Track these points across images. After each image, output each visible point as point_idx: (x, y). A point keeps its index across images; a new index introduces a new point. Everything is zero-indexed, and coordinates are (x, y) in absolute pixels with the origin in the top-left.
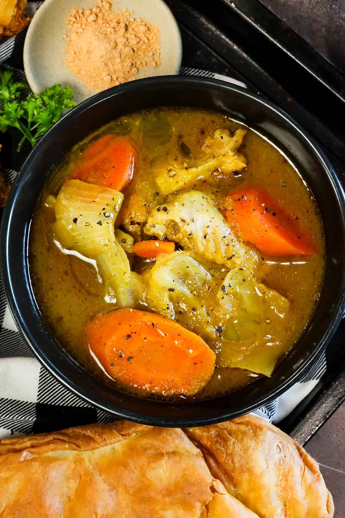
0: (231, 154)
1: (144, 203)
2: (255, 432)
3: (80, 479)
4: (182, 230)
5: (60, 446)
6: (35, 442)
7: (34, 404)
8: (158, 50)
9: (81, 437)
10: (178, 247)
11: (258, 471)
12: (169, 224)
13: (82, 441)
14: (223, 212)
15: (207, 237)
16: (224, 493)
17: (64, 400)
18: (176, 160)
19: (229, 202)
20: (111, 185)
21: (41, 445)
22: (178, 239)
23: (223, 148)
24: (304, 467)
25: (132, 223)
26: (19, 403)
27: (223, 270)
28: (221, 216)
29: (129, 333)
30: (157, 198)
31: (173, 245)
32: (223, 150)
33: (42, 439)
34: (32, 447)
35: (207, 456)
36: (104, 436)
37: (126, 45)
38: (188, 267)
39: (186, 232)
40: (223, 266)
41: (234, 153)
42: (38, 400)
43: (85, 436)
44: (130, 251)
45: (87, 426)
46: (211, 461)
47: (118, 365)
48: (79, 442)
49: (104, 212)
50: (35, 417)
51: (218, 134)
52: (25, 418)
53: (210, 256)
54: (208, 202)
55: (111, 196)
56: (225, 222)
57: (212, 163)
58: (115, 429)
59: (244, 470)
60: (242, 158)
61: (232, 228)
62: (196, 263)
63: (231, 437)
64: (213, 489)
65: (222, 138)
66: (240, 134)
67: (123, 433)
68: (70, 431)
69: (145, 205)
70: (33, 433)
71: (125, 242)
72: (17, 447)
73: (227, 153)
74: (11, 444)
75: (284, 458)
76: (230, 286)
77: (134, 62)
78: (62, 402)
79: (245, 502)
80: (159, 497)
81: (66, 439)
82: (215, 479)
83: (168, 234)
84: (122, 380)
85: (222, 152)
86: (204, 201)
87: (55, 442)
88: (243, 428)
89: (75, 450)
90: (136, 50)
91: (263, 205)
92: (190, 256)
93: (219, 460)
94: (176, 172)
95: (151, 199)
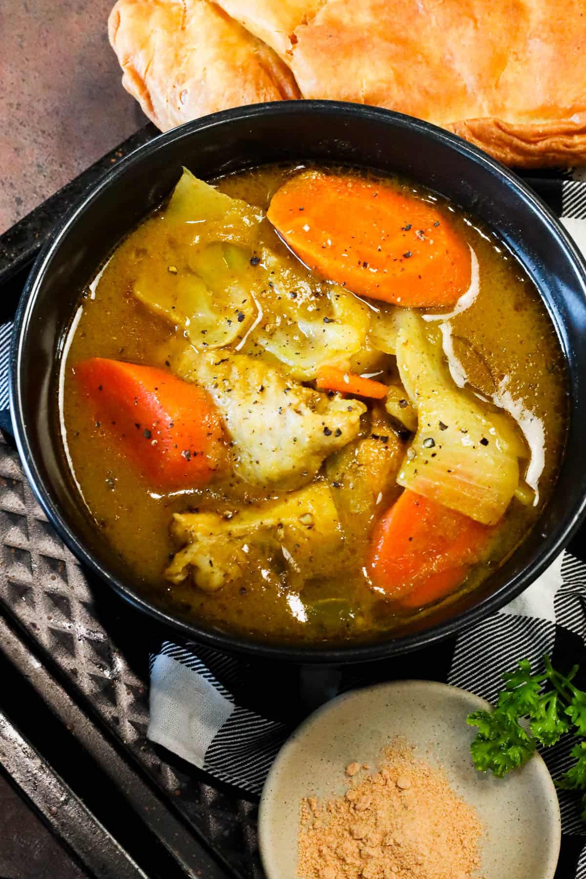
0: (199, 535)
1: (362, 468)
4: (301, 399)
8: (305, 830)
10: (309, 384)
11: (221, 65)
13: (493, 134)
14: (225, 439)
15: (260, 388)
16: (277, 33)
19: (213, 455)
23: (212, 546)
25: (385, 440)
28: (230, 426)
29: (406, 261)
30: (337, 478)
32: (212, 543)
37: (364, 841)
38: (297, 354)
39: (295, 394)
40: (238, 353)
41: (194, 535)
44: (393, 389)
47: (428, 223)
48: (496, 131)
49: (434, 450)
51: (217, 578)
53: (258, 364)
54: (250, 456)
55: (420, 478)
56: (225, 417)
60: (178, 530)
61: (213, 406)
64: (294, 39)
65: (212, 564)
69: (360, 465)
71: (401, 402)
73: (204, 536)
76: (229, 321)
77: (352, 811)
79: (247, 35)
80: (376, 39)
85: (213, 540)
86: (257, 452)
90: (346, 834)
91: (154, 442)
94: (301, 522)
95: (348, 477)
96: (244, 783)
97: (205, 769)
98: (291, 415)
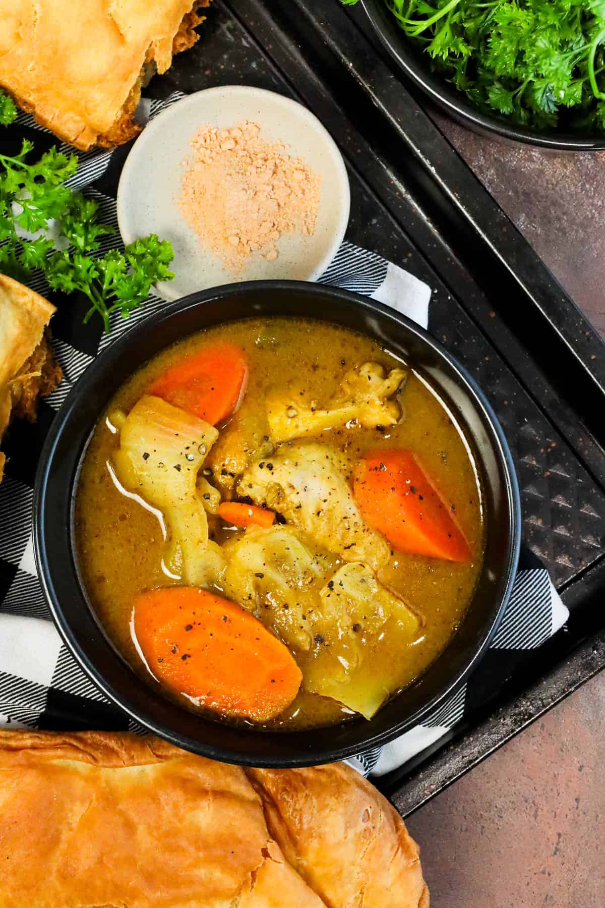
0: (378, 402)
1: (245, 449)
2: (338, 786)
3: (90, 804)
4: (288, 499)
5: (71, 754)
6: (37, 741)
7: (45, 689)
8: (314, 211)
9: (102, 748)
10: (280, 519)
12: (272, 487)
13: (101, 753)
14: (350, 480)
15: (320, 514)
16: (280, 861)
18: (301, 394)
19: (362, 469)
20: (203, 416)
21: (45, 748)
22: (282, 509)
23: (368, 392)
24: (397, 846)
25: (224, 472)
27: (338, 562)
29: (191, 623)
30: (265, 444)
31: (272, 516)
32: (368, 395)
33: (48, 740)
34: (34, 748)
35: (268, 807)
36: (133, 753)
37: (269, 197)
38: (288, 549)
39: (293, 503)
40: (338, 556)
41: (382, 403)
42: (52, 683)
43: (106, 747)
44: (214, 511)
45: (113, 733)
46: (272, 814)
47: (168, 661)
48: (98, 755)
49: (187, 452)
50: (45, 707)
51: (366, 369)
52: (31, 706)
53: (320, 539)
54: (332, 464)
55: (200, 432)
56: (350, 497)
57: (349, 410)
58: (149, 746)
59: (314, 835)
60: (394, 411)
61: (360, 507)
62: (299, 545)
63: (304, 788)
64: (265, 853)
65: (369, 378)
66: (396, 376)
67: (159, 753)
68: (88, 736)
69: (246, 451)
70: (37, 727)
71: (208, 498)
72: (13, 743)
73: (373, 401)
74: (6, 738)
75: (372, 829)
76: (341, 584)
77: (276, 223)
80: (191, 849)
81: (81, 746)
82: (271, 840)
83: (268, 500)
84: (170, 681)
85: (366, 397)
86: (327, 463)
87: (66, 748)
88: (323, 778)
89: (91, 763)
90: (282, 204)
91: (408, 482)
92: (293, 534)
93: (282, 815)
94: (297, 411)
95: (256, 443)
96: (358, 252)
97: (387, 262)
98: (299, 486)
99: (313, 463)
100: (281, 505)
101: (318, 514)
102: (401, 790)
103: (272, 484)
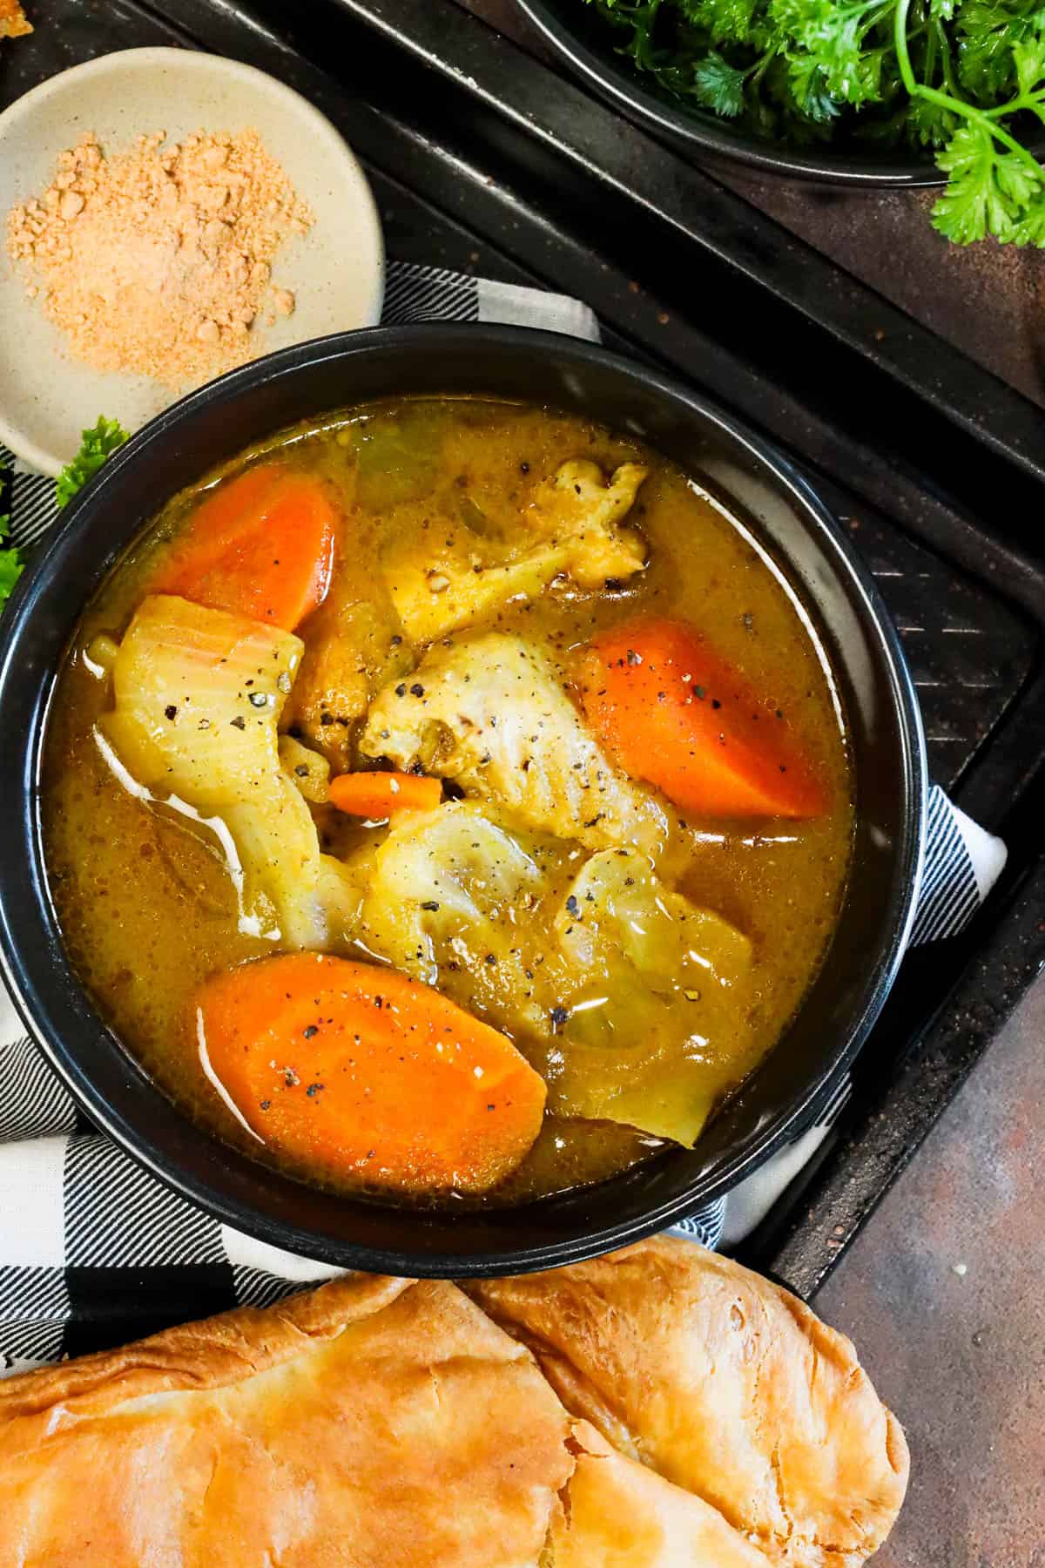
0: (602, 534)
1: (359, 667)
2: (665, 1281)
3: (215, 1465)
4: (464, 746)
5: (147, 1382)
6: (76, 1379)
7: (58, 1273)
9: (201, 1352)
10: (452, 790)
11: (687, 1382)
12: (428, 730)
13: (203, 1362)
14: (575, 693)
15: (530, 766)
16: (603, 1453)
17: (138, 1251)
18: (449, 544)
19: (593, 666)
20: (268, 615)
21: (96, 1386)
22: (453, 769)
23: (580, 517)
24: (812, 1357)
25: (326, 720)
26: (18, 1273)
27: (574, 855)
28: (570, 708)
30: (397, 650)
31: (438, 787)
32: (581, 523)
33: (96, 1372)
34: (75, 1393)
35: (546, 1360)
36: (263, 1343)
38: (477, 845)
39: (473, 753)
40: (573, 843)
41: (609, 534)
42: (67, 1258)
43: (210, 1347)
44: (320, 798)
45: (212, 1319)
46: (559, 1371)
48: (200, 1367)
49: (251, 690)
50: (69, 1308)
51: (567, 475)
52: (41, 1314)
53: (537, 815)
54: (535, 667)
55: (269, 647)
56: (580, 724)
57: (549, 558)
58: (290, 1319)
59: (652, 1384)
60: (634, 545)
61: (601, 742)
62: (497, 833)
63: (603, 1303)
64: (574, 1447)
65: (578, 489)
66: (628, 478)
67: (313, 1327)
68: (167, 1339)
69: (362, 670)
70: (66, 1356)
71: (306, 774)
72: (32, 1398)
73: (592, 533)
74: (15, 1394)
75: (755, 1338)
76: (590, 898)
78: (134, 1256)
80: (433, 1485)
81: (160, 1362)
82: (576, 1420)
83: (424, 757)
85: (578, 528)
86: (525, 668)
87: (134, 1375)
88: (634, 1273)
89: (191, 1388)
91: (687, 678)
92: (484, 815)
93: (580, 1367)
94: (448, 578)
95: (377, 653)
98: (479, 719)
99: (499, 671)
100: (451, 762)
101: (525, 766)
102: (783, 1256)
103: (427, 723)
